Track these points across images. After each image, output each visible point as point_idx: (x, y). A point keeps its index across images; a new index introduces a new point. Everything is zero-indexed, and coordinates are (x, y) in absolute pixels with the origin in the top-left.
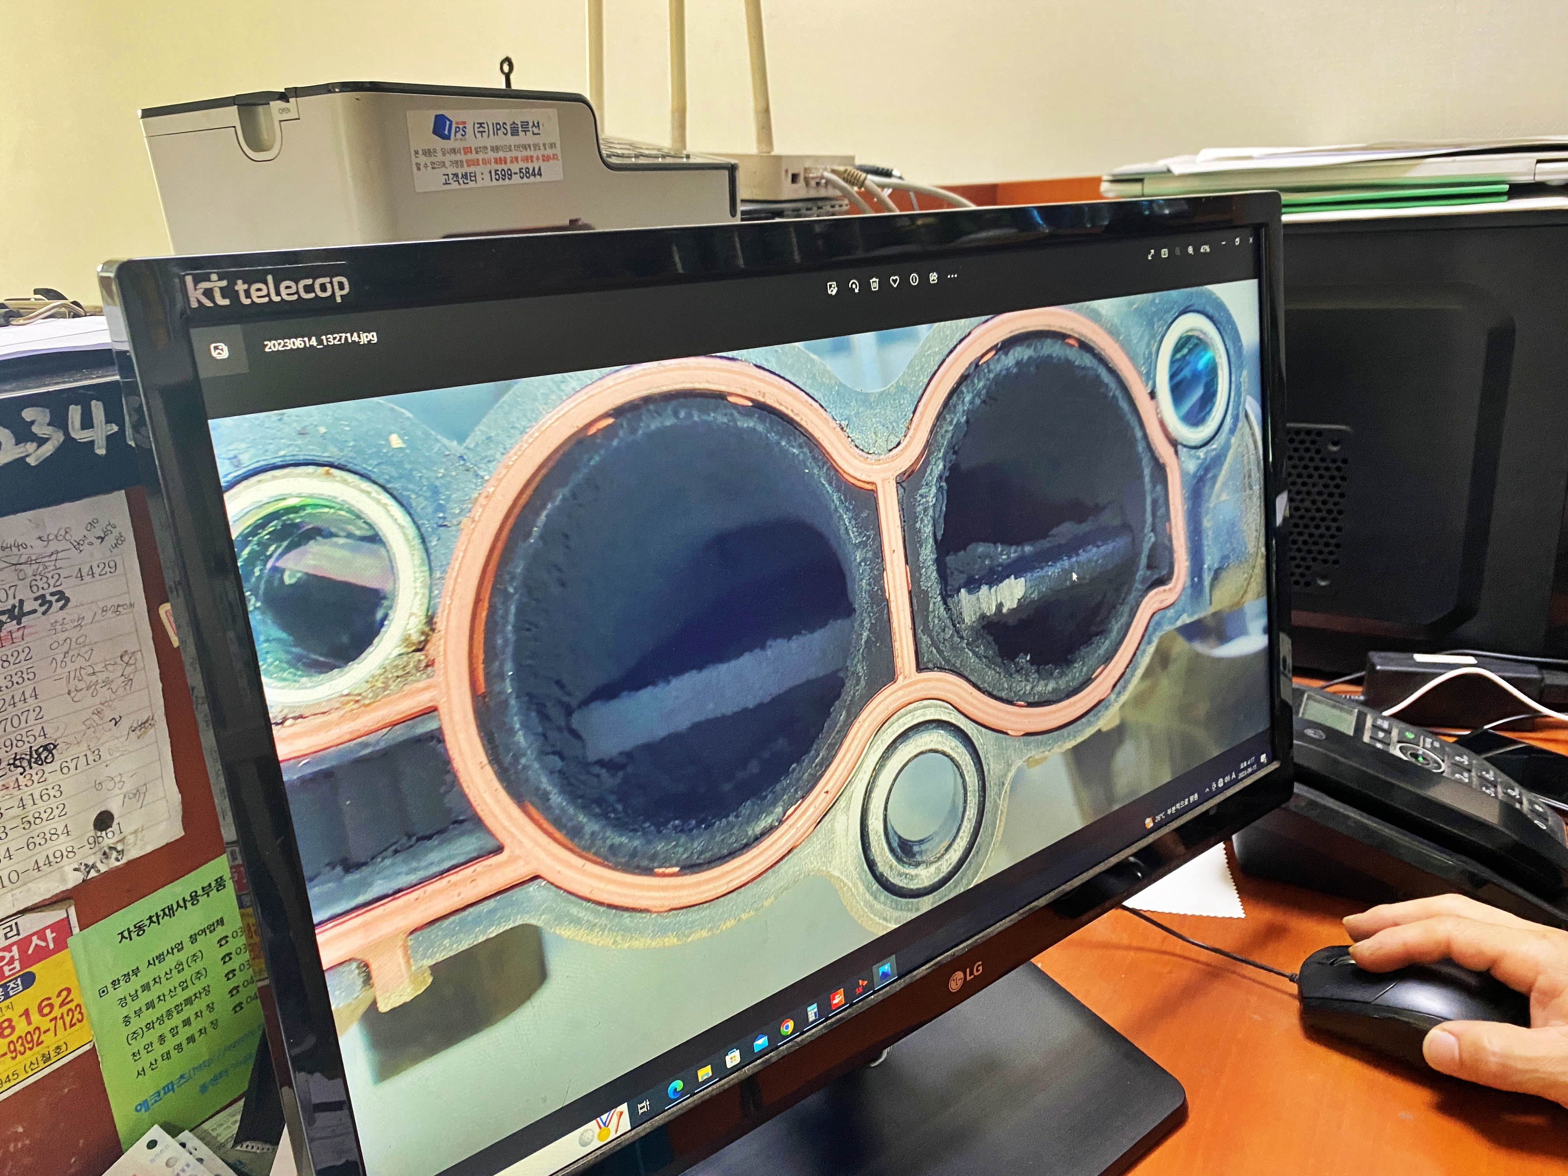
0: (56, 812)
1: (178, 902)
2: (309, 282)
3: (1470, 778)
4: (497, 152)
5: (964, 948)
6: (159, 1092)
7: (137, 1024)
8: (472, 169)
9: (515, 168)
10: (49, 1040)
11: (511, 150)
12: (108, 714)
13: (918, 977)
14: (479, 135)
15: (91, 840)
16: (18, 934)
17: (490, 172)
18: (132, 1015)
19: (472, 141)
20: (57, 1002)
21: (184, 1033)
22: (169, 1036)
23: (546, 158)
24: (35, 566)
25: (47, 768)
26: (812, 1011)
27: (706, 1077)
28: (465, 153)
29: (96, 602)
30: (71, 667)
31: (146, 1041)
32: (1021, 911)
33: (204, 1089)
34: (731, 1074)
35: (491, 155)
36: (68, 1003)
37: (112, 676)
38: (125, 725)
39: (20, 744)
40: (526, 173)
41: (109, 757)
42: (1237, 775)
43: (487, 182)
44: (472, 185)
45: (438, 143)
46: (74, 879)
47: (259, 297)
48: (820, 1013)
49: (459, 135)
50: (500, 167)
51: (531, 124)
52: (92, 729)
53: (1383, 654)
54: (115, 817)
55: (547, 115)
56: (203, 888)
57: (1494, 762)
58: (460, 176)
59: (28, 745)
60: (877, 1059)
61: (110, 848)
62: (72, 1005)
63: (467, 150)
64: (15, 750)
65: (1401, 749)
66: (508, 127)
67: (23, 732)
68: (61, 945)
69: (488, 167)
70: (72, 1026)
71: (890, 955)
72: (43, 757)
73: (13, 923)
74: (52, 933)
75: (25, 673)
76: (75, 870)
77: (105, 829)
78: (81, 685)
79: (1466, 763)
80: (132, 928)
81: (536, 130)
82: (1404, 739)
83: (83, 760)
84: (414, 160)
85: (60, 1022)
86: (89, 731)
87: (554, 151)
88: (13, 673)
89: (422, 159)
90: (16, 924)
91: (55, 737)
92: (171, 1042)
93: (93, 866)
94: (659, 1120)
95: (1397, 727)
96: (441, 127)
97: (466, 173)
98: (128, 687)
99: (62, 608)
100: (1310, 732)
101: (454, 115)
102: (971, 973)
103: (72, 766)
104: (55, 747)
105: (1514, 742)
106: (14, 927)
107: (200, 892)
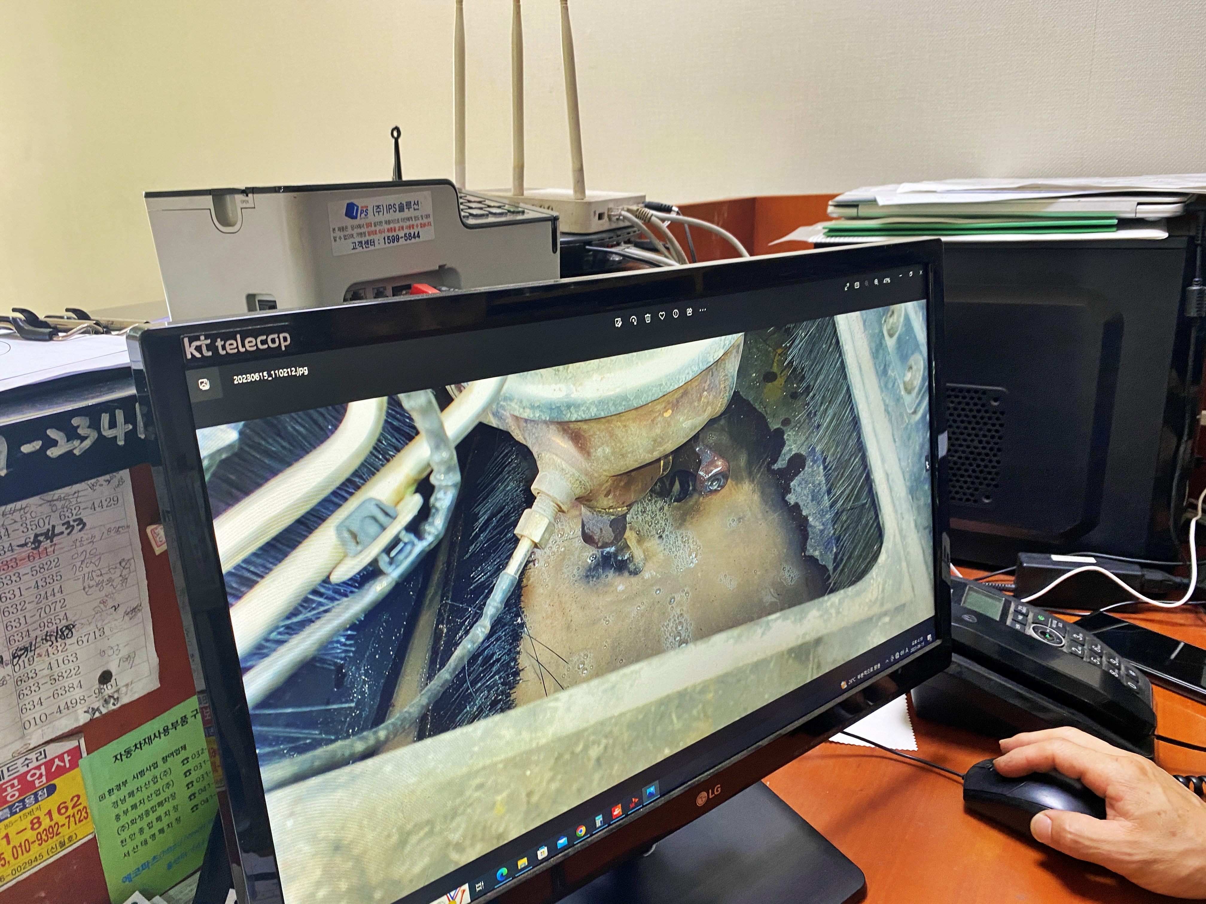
0: (73, 672)
1: (155, 734)
2: (264, 337)
3: (1083, 650)
4: (389, 224)
5: (708, 775)
6: (138, 869)
7: (124, 820)
8: (372, 237)
9: (401, 234)
10: (65, 832)
11: (398, 222)
12: (110, 603)
13: (674, 796)
14: (376, 214)
15: (97, 691)
16: (46, 757)
17: (384, 238)
18: (122, 814)
19: (371, 218)
20: (70, 805)
21: (157, 826)
22: (146, 828)
23: (423, 225)
24: (63, 502)
25: (68, 641)
26: (599, 820)
27: (523, 866)
28: (367, 227)
29: (104, 525)
30: (86, 570)
31: (131, 832)
32: (749, 749)
33: (170, 866)
34: (540, 864)
35: (386, 227)
36: (78, 805)
37: (113, 577)
38: (121, 611)
39: (50, 625)
40: (408, 237)
41: (110, 633)
42: (909, 650)
43: (382, 245)
44: (372, 248)
45: (350, 222)
46: (83, 719)
47: (231, 349)
48: (604, 822)
49: (363, 215)
50: (391, 234)
51: (412, 203)
52: (99, 614)
53: (1029, 554)
54: (113, 674)
55: (424, 196)
56: (172, 724)
57: (1103, 638)
58: (363, 242)
59: (55, 626)
60: (648, 851)
61: (110, 697)
62: (81, 807)
63: (369, 225)
64: (46, 629)
65: (1034, 628)
66: (397, 207)
67: (52, 617)
68: (74, 765)
69: (383, 235)
70: (80, 821)
71: (654, 780)
72: (65, 634)
73: (42, 750)
74: (68, 756)
75: (55, 575)
76: (85, 712)
77: (106, 683)
78: (92, 583)
79: (1081, 639)
80: (123, 753)
81: (416, 207)
82: (1037, 621)
83: (92, 635)
84: (332, 235)
85: (72, 819)
86: (96, 616)
87: (429, 220)
88: (47, 576)
89: (338, 234)
90: (44, 751)
91: (74, 619)
92: (147, 833)
93: (98, 709)
94: (490, 895)
95: (1032, 612)
96: (351, 211)
97: (368, 241)
98: (124, 584)
99: (80, 530)
100: (966, 617)
101: (360, 202)
102: (713, 793)
103: (85, 640)
104: (74, 626)
105: (1119, 621)
106: (43, 752)
107: (170, 727)
